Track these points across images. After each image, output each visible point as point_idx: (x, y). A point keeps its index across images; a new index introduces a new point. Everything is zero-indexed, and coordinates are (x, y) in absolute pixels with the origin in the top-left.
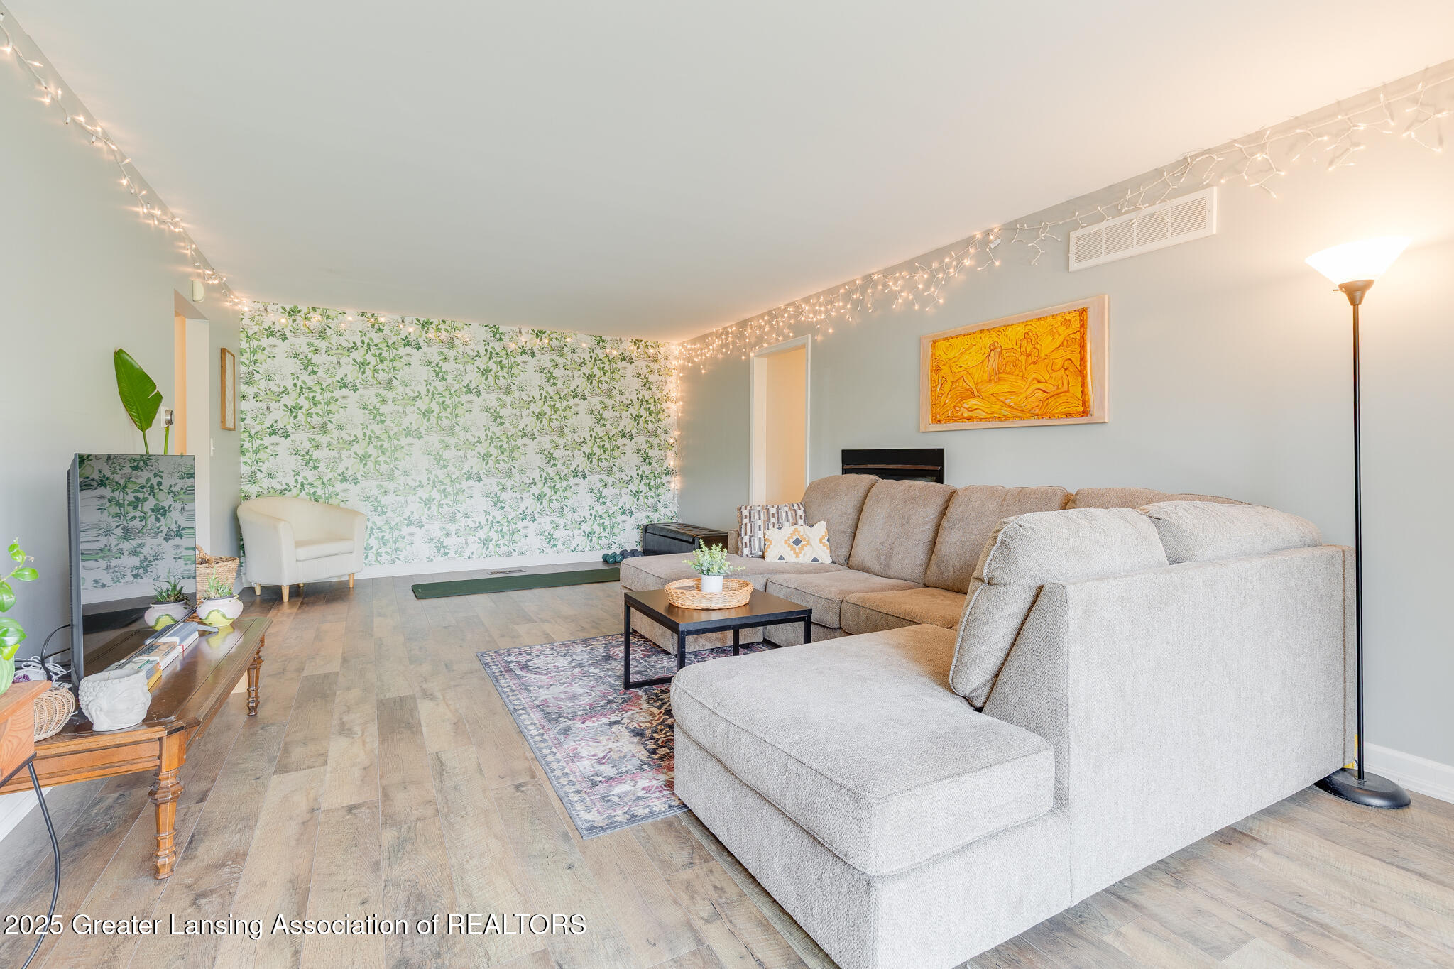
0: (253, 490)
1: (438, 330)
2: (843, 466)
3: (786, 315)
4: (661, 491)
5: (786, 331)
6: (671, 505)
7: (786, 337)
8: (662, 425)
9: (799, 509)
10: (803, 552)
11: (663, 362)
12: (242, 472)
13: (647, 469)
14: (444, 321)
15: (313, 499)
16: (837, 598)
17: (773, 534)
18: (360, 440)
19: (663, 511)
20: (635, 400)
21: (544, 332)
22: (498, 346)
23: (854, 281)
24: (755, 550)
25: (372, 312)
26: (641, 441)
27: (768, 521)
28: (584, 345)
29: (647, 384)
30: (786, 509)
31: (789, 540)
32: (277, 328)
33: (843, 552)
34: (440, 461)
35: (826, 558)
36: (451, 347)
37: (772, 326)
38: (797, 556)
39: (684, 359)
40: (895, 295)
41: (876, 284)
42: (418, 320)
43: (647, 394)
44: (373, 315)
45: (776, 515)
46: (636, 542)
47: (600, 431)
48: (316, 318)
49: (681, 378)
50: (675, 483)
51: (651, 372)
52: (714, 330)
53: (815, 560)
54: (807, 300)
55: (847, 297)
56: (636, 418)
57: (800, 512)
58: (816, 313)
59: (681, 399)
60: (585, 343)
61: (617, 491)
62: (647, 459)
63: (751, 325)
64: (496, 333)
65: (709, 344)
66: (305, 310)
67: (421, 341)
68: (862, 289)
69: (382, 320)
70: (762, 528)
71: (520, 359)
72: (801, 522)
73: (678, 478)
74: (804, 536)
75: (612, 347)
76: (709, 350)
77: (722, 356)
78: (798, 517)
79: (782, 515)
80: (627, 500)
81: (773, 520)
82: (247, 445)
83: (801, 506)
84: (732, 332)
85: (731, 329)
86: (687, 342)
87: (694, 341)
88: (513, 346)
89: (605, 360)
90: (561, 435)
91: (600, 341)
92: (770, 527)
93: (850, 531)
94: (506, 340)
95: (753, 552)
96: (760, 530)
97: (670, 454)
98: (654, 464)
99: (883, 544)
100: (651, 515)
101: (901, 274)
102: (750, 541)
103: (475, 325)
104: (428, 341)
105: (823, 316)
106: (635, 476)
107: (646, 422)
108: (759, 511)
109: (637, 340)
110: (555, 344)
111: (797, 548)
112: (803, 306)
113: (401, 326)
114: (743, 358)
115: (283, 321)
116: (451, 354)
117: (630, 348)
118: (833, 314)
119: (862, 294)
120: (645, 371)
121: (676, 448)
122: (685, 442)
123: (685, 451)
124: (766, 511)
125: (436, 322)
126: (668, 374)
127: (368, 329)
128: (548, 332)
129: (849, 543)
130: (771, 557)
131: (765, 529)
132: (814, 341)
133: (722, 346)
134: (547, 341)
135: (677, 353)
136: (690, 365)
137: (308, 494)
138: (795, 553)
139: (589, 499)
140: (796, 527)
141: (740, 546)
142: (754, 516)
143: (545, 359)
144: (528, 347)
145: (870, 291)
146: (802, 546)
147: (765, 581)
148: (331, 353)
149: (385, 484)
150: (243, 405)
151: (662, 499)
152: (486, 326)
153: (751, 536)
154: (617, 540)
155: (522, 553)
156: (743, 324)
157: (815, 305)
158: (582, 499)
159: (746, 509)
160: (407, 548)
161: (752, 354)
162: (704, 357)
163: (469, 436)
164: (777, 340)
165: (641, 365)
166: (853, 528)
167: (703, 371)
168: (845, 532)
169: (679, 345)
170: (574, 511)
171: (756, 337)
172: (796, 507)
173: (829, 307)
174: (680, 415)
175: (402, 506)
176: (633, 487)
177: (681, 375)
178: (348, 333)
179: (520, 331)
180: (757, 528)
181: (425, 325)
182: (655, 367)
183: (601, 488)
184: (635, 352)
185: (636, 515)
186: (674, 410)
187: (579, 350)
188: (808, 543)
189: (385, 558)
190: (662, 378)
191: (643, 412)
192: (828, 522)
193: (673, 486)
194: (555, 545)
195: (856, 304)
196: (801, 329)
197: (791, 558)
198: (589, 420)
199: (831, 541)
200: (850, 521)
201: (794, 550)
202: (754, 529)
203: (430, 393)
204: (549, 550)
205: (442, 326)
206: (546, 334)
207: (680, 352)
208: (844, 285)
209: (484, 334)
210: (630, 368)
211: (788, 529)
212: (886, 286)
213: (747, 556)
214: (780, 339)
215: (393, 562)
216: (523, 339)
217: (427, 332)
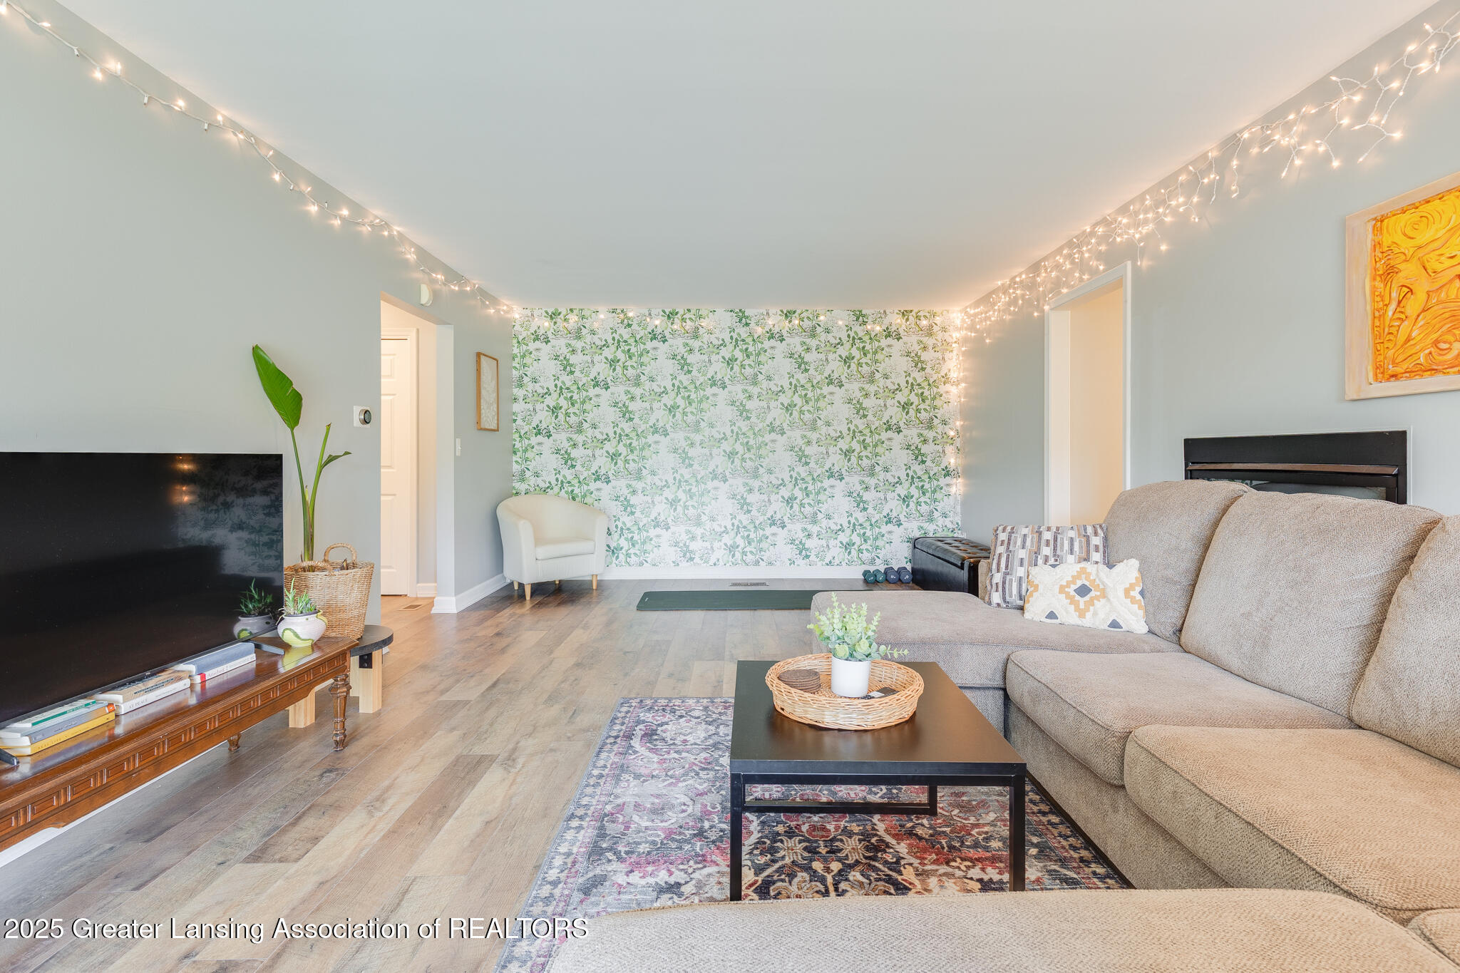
0: (521, 487)
1: (683, 320)
2: (1186, 465)
3: (1093, 241)
4: (938, 496)
5: (1093, 263)
6: (951, 514)
7: (1094, 272)
8: (939, 413)
9: (1096, 534)
10: (1091, 608)
11: (940, 336)
12: (514, 471)
13: (919, 469)
14: (689, 310)
15: (570, 497)
16: (1119, 726)
17: (1042, 574)
18: (612, 439)
19: (941, 521)
20: (903, 385)
21: (795, 312)
22: (743, 332)
23: (1205, 156)
24: (1011, 596)
25: (622, 308)
26: (912, 434)
27: (1037, 553)
28: (840, 323)
29: (919, 364)
30: (1072, 534)
31: (1068, 585)
32: (541, 332)
33: (1171, 617)
34: (686, 459)
35: (1135, 622)
36: (696, 337)
37: (1073, 262)
38: (1082, 614)
39: (966, 329)
40: (1286, 155)
41: (1247, 145)
42: (664, 312)
43: (919, 376)
44: (622, 311)
45: (1052, 543)
46: (906, 558)
47: (860, 423)
48: (573, 318)
49: (964, 353)
50: (957, 487)
51: (925, 348)
52: (999, 283)
53: (1115, 624)
54: (1124, 210)
55: (1193, 185)
56: (905, 406)
57: (1096, 541)
58: (1137, 225)
59: (965, 380)
60: (841, 320)
61: (881, 495)
62: (919, 456)
63: (1045, 265)
64: (743, 318)
65: (995, 304)
66: (564, 312)
67: (667, 333)
68: (1220, 164)
69: (630, 314)
70: (1026, 563)
71: (767, 344)
72: (1096, 556)
73: (960, 480)
74: (1097, 582)
75: (874, 322)
76: (994, 311)
77: (1010, 317)
78: (1092, 548)
79: (1062, 545)
80: (893, 506)
81: (1047, 551)
82: (518, 445)
83: (1099, 531)
84: (1021, 282)
85: (1020, 277)
86: (970, 306)
87: (977, 304)
88: (759, 330)
89: (866, 338)
90: (814, 428)
91: (860, 317)
92: (1040, 561)
93: (1186, 582)
94: (753, 325)
95: (1008, 599)
96: (1021, 565)
97: (950, 450)
98: (929, 463)
99: (1247, 615)
100: (925, 525)
101: (1298, 112)
102: (1004, 583)
103: (720, 311)
104: (673, 333)
105: (1151, 226)
106: (903, 477)
107: (918, 411)
108: (1025, 535)
109: (906, 311)
110: (807, 324)
111: (1082, 601)
112: (1119, 219)
113: (648, 320)
114: (1036, 314)
115: (546, 324)
116: (696, 344)
117: (897, 321)
118: (1168, 219)
119: (1221, 173)
120: (916, 348)
121: (958, 442)
122: (968, 435)
123: (969, 446)
124: (1036, 536)
125: (681, 312)
126: (947, 350)
127: (618, 325)
128: (798, 312)
129: (1182, 602)
130: (1036, 610)
131: (1030, 565)
132: (1136, 270)
133: (1009, 304)
134: (797, 322)
135: (958, 322)
136: (973, 334)
137: (567, 492)
138: (1077, 609)
139: (846, 504)
140: (1083, 564)
141: (989, 588)
142: (1015, 543)
143: (795, 343)
144: (776, 330)
145: (1235, 163)
146: (1092, 599)
147: (1005, 656)
148: (586, 353)
149: (634, 483)
150: (517, 407)
151: (940, 506)
152: (731, 311)
153: (1006, 574)
154: (882, 554)
155: (770, 564)
156: (1035, 268)
157: (1137, 213)
158: (838, 504)
159: (1004, 530)
160: (654, 551)
161: (1046, 308)
162: (988, 323)
163: (714, 432)
164: (1081, 280)
165: (911, 341)
166: (1190, 577)
167: (988, 341)
168: (1176, 583)
169: (961, 312)
170: (829, 517)
171: (1052, 283)
172: (1090, 530)
173: (1161, 210)
174: (962, 400)
175: (649, 507)
176: (901, 490)
177: (963, 349)
178: (600, 331)
179: (768, 313)
180: (1017, 562)
181: (670, 316)
182: (929, 342)
183: (861, 492)
184: (903, 326)
185: (905, 525)
186: (954, 394)
187: (834, 329)
188: (1104, 595)
189: (633, 559)
190: (939, 355)
191: (914, 398)
192: (1143, 561)
193: (953, 490)
194: (808, 557)
195: (1207, 193)
196: (1113, 257)
197: (1068, 616)
198: (846, 411)
199: (1148, 595)
200: (1185, 563)
201: (1076, 604)
202: (1012, 564)
203: (676, 388)
204: (800, 561)
205: (688, 316)
206: (796, 314)
207: (963, 321)
208: (1185, 169)
209: (729, 319)
210: (898, 345)
211: (1071, 567)
212: (1266, 141)
213: (999, 605)
214: (1086, 277)
215: (641, 564)
216: (770, 322)
217: (672, 323)
